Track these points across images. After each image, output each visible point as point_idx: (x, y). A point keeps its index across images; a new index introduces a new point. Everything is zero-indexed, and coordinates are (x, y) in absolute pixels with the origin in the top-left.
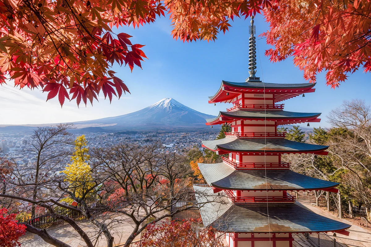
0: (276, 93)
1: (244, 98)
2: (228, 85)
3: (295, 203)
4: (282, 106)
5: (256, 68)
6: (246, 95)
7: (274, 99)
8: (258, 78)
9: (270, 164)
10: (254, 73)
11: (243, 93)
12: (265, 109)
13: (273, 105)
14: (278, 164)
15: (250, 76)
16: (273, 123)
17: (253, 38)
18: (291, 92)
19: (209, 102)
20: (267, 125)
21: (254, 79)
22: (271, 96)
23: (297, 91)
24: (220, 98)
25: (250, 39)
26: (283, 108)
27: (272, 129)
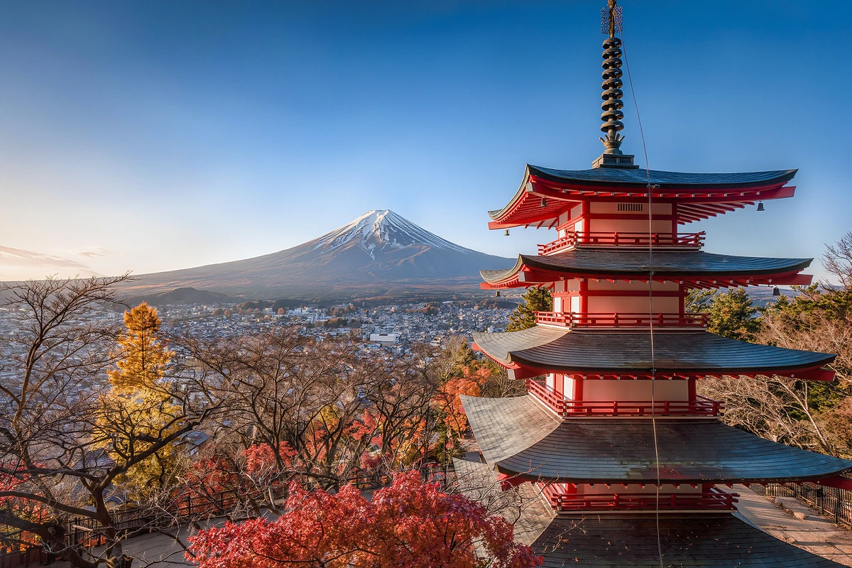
0: (680, 200)
1: (588, 216)
2: (543, 180)
3: (734, 514)
4: (698, 237)
5: (622, 126)
6: (596, 208)
7: (675, 219)
8: (630, 158)
9: (663, 404)
10: (615, 144)
11: (587, 201)
12: (651, 247)
13: (671, 236)
14: (687, 404)
15: (606, 152)
16: (673, 286)
17: (615, 43)
18: (725, 199)
19: (492, 226)
20: (657, 294)
21: (617, 160)
22: (667, 209)
23: (742, 194)
24: (522, 215)
25: (606, 46)
26: (703, 245)
27: (671, 305)
